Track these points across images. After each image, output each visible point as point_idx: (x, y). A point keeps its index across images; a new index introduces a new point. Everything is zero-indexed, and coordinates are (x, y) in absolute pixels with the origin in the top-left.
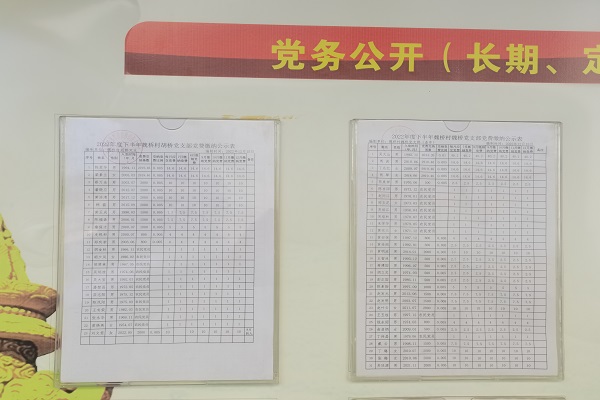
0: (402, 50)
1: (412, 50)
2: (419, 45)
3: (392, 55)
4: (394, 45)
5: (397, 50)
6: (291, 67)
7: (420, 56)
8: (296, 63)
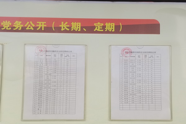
0: (40, 24)
1: (43, 24)
2: (45, 23)
3: (37, 25)
4: (38, 22)
5: (38, 24)
6: (7, 29)
7: (46, 26)
8: (8, 28)
